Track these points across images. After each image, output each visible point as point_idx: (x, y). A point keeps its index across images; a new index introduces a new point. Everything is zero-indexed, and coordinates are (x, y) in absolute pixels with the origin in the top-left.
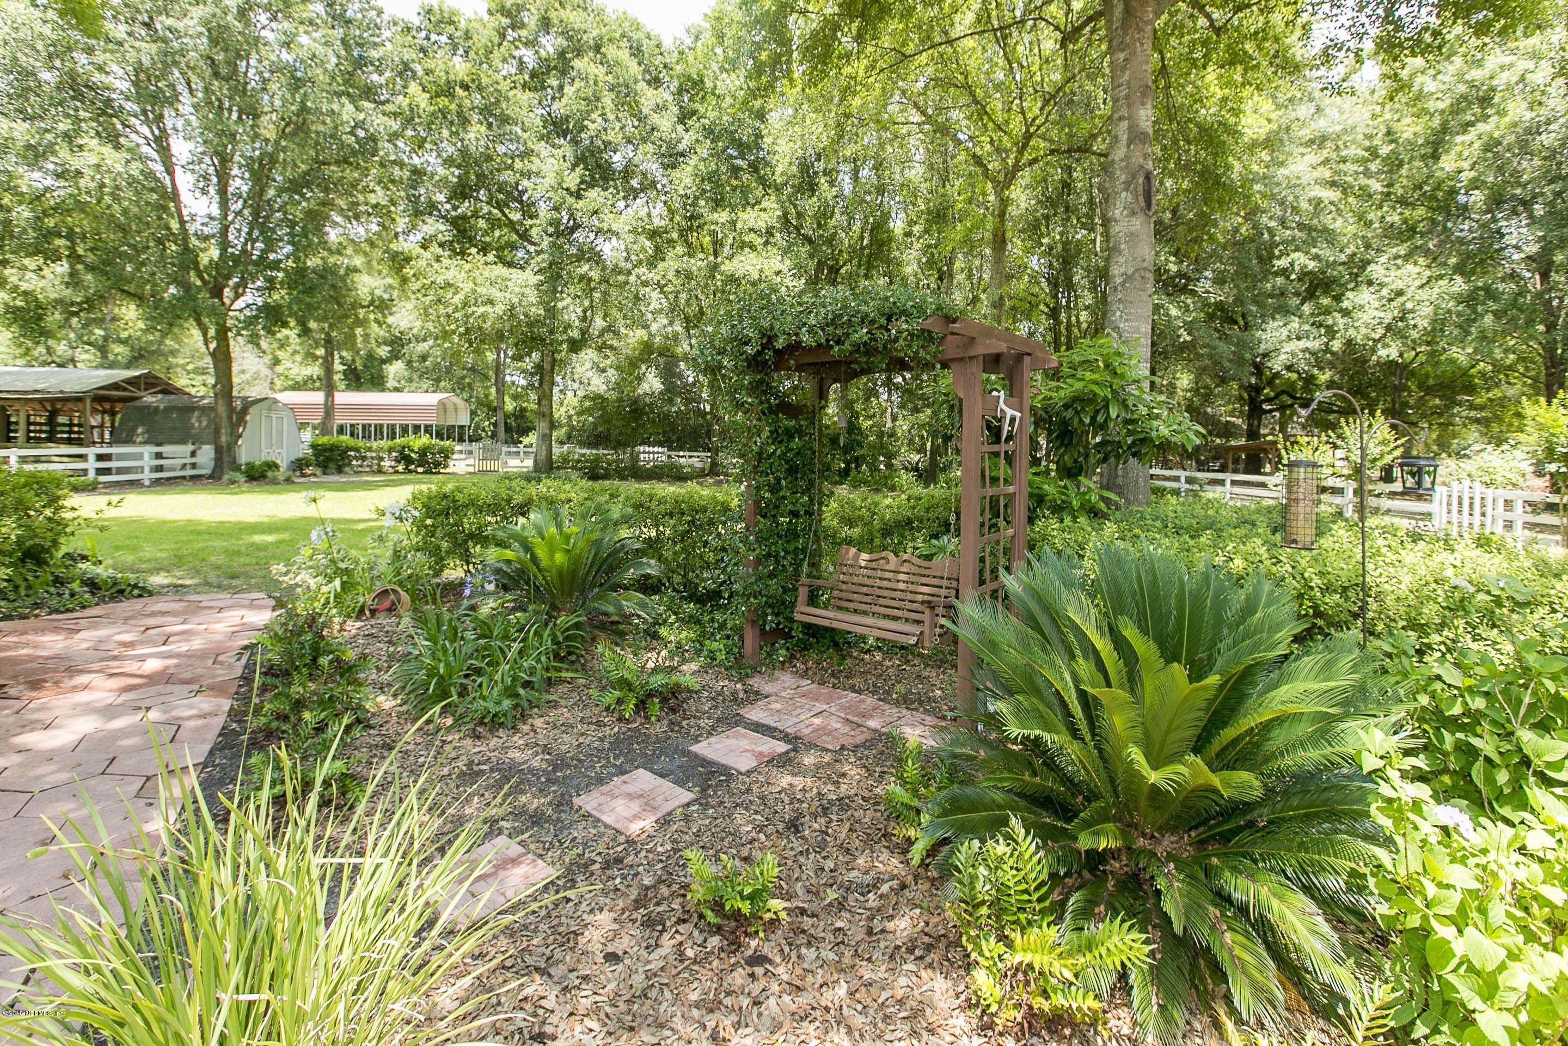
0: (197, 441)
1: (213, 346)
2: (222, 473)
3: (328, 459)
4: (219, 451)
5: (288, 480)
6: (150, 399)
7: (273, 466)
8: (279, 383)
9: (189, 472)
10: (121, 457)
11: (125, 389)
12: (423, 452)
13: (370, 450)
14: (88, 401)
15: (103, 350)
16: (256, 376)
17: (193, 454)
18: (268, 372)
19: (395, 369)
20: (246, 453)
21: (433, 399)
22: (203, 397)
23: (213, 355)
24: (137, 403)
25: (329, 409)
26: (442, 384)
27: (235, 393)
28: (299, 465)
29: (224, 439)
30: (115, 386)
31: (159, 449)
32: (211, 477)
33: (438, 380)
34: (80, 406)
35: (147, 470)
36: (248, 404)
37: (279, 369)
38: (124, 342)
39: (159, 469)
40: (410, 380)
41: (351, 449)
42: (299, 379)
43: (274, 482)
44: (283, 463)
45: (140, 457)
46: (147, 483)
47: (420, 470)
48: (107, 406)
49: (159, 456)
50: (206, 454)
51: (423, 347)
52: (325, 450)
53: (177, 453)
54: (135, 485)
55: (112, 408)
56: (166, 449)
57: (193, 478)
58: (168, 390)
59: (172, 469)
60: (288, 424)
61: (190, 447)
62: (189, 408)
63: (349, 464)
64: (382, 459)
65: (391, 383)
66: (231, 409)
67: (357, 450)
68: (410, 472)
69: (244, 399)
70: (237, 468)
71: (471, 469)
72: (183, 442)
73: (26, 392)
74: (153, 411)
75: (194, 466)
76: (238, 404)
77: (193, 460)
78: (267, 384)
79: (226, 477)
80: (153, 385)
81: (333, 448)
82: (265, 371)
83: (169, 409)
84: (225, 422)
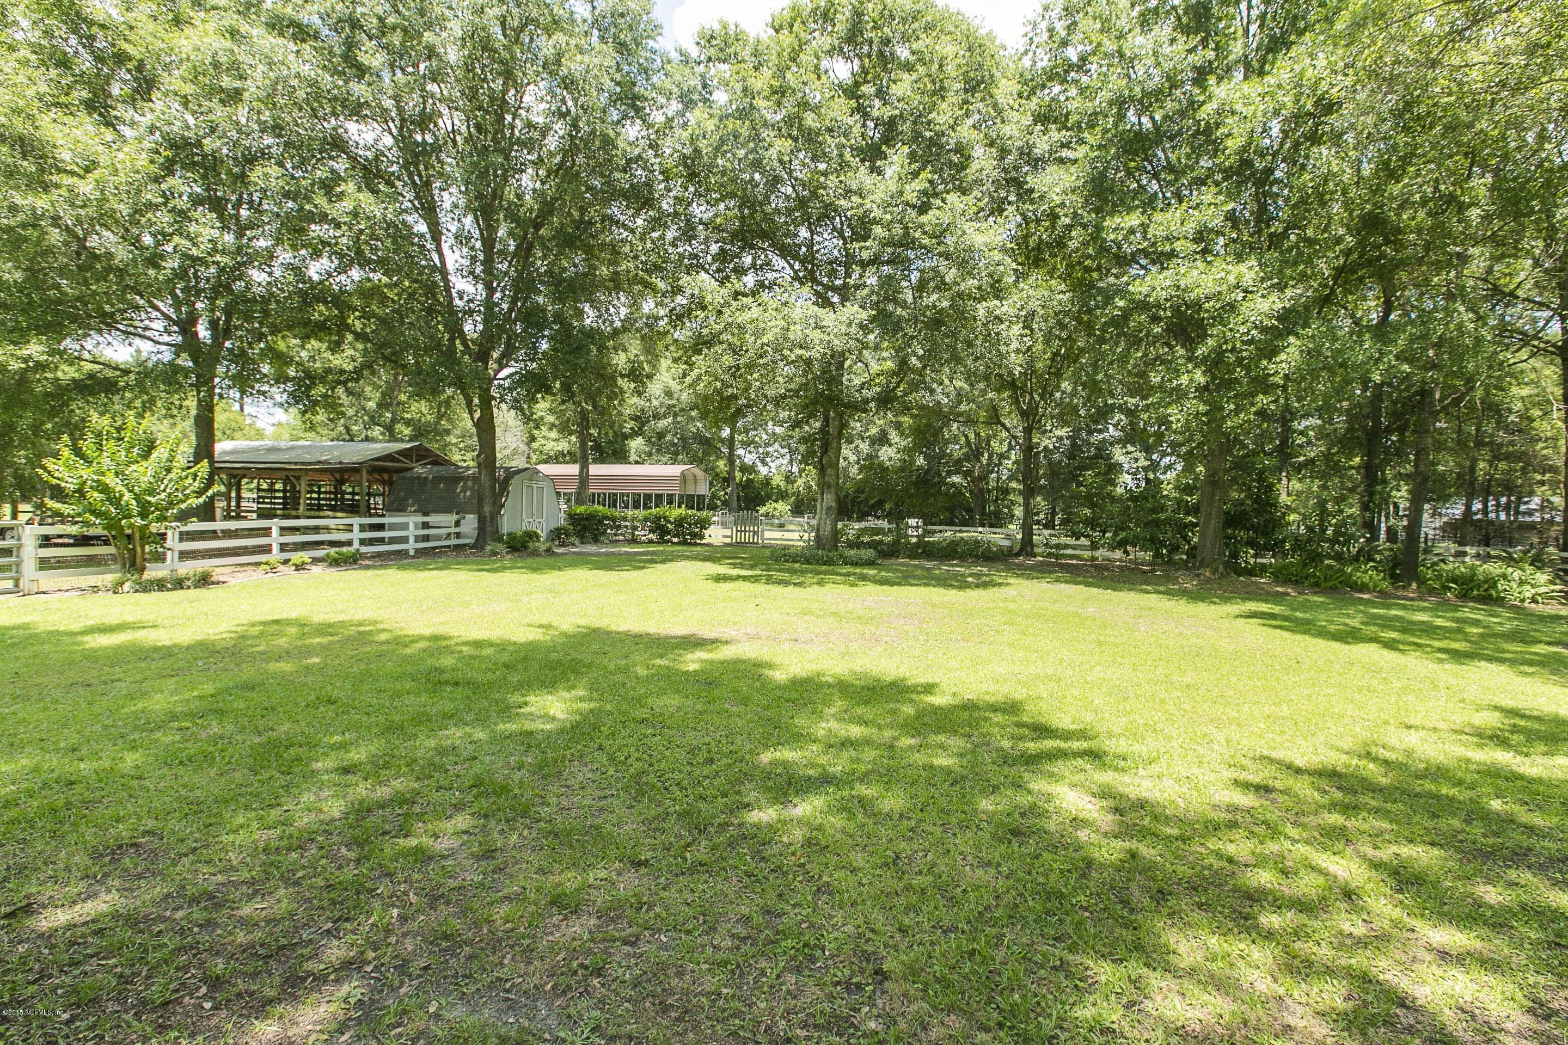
0: (461, 510)
1: (477, 415)
2: (485, 543)
3: (585, 528)
4: (481, 520)
5: (549, 551)
6: (419, 470)
7: (532, 536)
8: (534, 458)
9: (453, 542)
10: (393, 527)
11: (399, 461)
12: (680, 522)
13: (625, 519)
14: (364, 472)
15: (389, 428)
16: (515, 452)
17: (457, 524)
18: (526, 448)
19: (636, 444)
20: (508, 524)
21: (675, 470)
22: (468, 468)
23: (477, 425)
24: (409, 474)
25: (584, 479)
26: (681, 457)
27: (498, 465)
28: (557, 535)
29: (487, 509)
30: (389, 457)
31: (426, 519)
32: (472, 547)
33: (676, 453)
34: (357, 477)
35: (412, 540)
36: (511, 474)
37: (535, 445)
38: (408, 423)
39: (426, 538)
40: (650, 454)
41: (607, 518)
42: (552, 453)
43: (535, 554)
44: (543, 535)
45: (405, 526)
46: (412, 553)
47: (675, 540)
48: (386, 477)
49: (426, 525)
50: (470, 523)
51: (662, 424)
52: (583, 519)
53: (443, 521)
54: (401, 555)
55: (390, 478)
56: (433, 519)
57: (457, 547)
58: (438, 461)
59: (438, 538)
60: (548, 493)
61: (455, 517)
62: (456, 478)
63: (605, 533)
64: (635, 528)
65: (633, 457)
66: (494, 479)
67: (613, 519)
68: (667, 542)
69: (507, 469)
70: (499, 539)
71: (728, 540)
72: (447, 511)
73: (310, 464)
74: (423, 481)
75: (458, 535)
76: (501, 474)
77: (457, 530)
78: (524, 459)
79: (489, 548)
80: (425, 457)
81: (590, 517)
82: (523, 447)
83: (437, 479)
84: (487, 492)
